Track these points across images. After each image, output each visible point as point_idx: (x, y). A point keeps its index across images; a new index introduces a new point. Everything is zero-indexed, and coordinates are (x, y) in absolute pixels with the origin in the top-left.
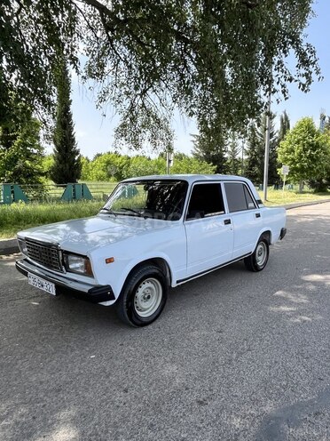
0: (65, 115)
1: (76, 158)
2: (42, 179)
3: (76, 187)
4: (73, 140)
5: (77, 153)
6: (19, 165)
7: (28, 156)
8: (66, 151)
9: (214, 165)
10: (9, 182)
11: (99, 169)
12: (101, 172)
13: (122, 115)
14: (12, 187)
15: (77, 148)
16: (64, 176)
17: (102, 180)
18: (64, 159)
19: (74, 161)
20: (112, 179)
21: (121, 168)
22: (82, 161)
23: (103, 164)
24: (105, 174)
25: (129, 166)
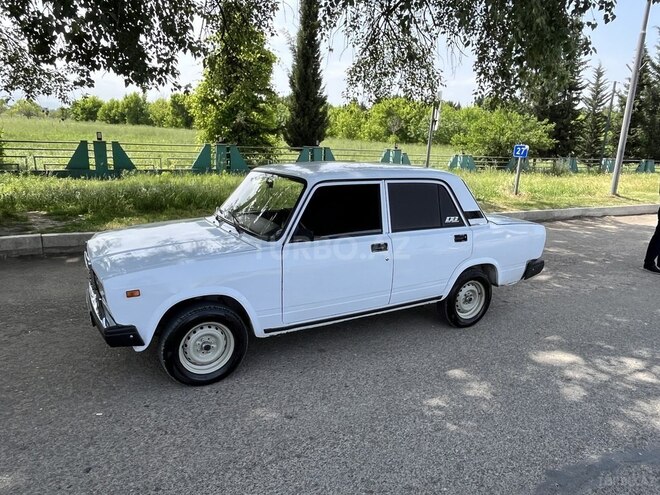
0: (310, 44)
1: (321, 110)
2: (272, 138)
3: (316, 151)
4: (318, 82)
5: (323, 101)
6: (240, 118)
7: (254, 104)
8: (307, 98)
9: (550, 122)
10: (224, 142)
11: (375, 122)
12: (376, 127)
13: (358, 48)
14: (228, 149)
15: (324, 94)
16: (300, 135)
17: (378, 139)
18: (303, 110)
19: (317, 113)
20: (392, 138)
21: (407, 122)
22: (329, 113)
23: (381, 115)
24: (382, 130)
25: (421, 118)
